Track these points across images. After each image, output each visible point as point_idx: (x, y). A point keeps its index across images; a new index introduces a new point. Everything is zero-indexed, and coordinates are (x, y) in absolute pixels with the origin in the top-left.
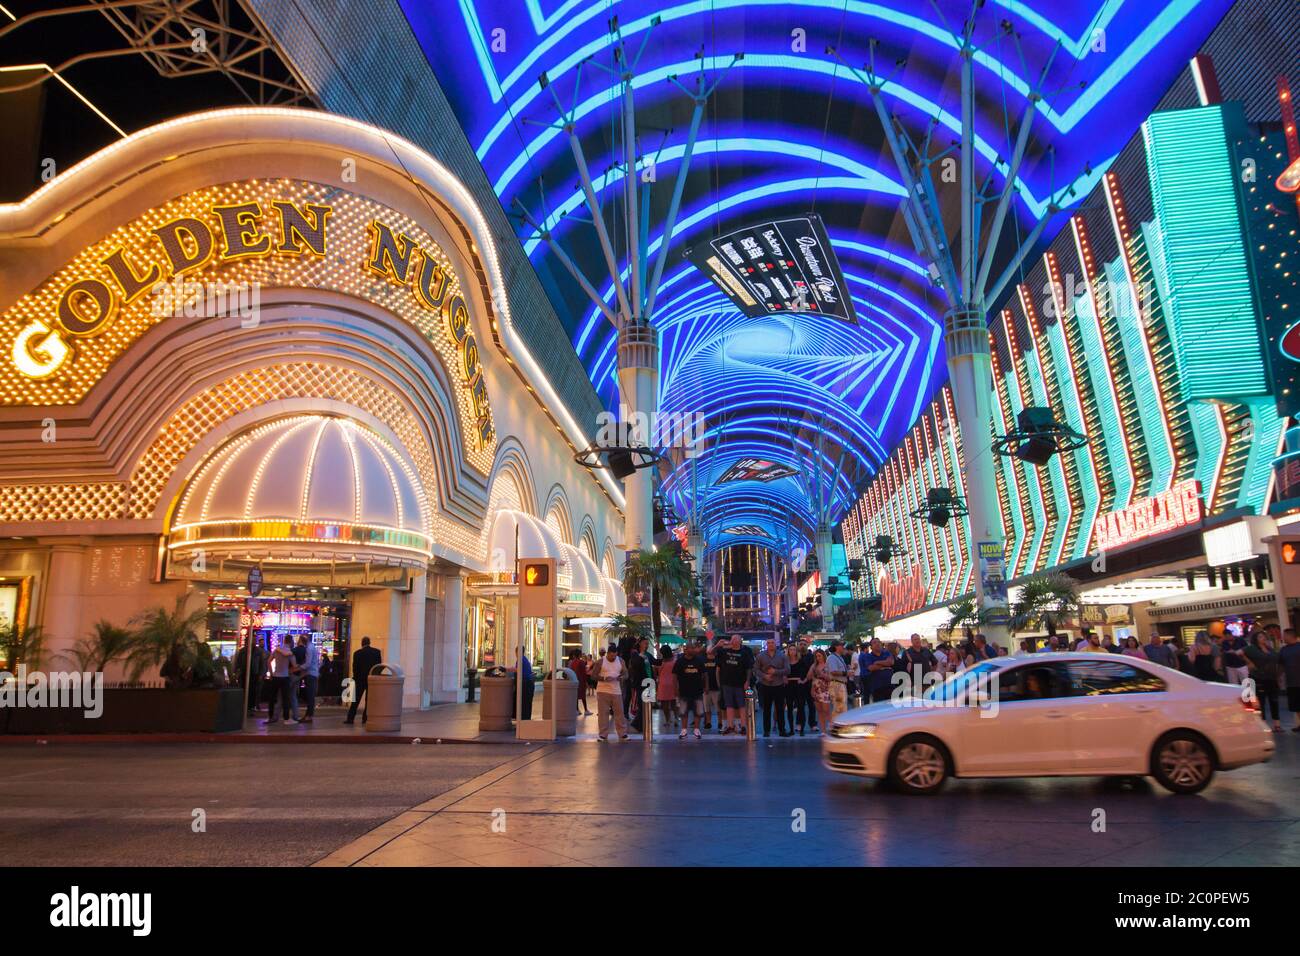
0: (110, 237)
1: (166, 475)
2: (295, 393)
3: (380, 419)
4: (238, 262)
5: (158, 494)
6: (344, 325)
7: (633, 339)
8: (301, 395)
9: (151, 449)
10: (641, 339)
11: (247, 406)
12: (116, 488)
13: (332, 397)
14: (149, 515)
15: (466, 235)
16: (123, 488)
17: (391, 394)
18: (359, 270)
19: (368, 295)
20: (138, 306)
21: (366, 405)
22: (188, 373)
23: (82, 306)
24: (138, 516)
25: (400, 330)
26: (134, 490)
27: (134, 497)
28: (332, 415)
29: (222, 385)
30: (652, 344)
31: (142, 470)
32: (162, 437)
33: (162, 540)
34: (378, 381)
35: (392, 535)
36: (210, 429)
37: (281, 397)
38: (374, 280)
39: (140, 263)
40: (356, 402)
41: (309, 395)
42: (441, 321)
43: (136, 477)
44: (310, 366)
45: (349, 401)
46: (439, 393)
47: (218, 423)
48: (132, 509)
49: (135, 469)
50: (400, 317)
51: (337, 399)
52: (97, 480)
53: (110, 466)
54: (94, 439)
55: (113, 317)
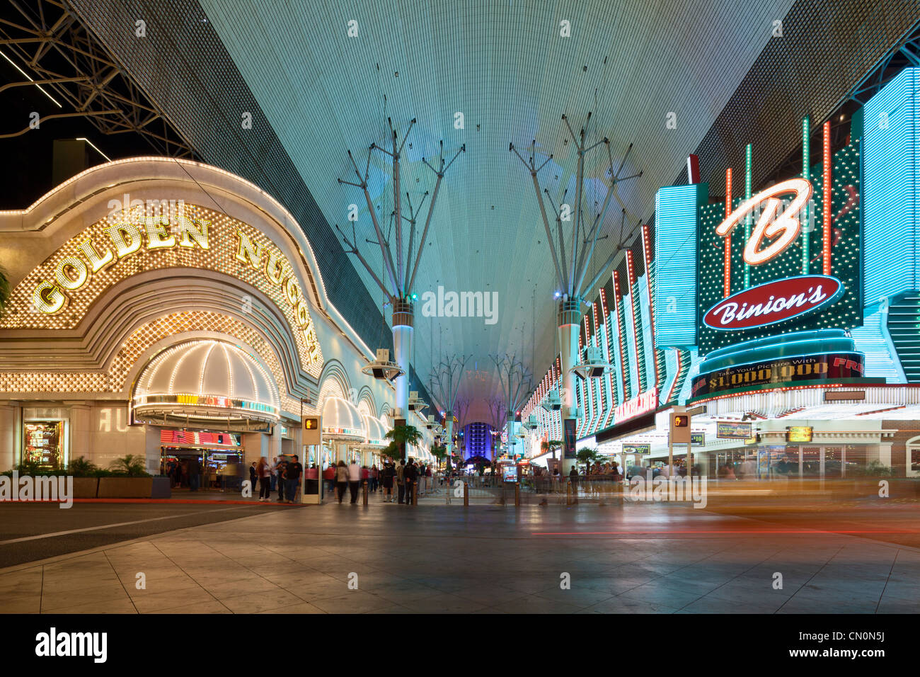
0: (82, 233)
1: (128, 369)
2: (198, 327)
4: (158, 251)
5: (124, 380)
6: (223, 291)
7: (400, 310)
8: (201, 329)
9: (119, 356)
10: (405, 310)
11: (171, 334)
12: (102, 376)
13: (219, 330)
14: (121, 390)
15: (296, 245)
16: (106, 376)
17: (254, 331)
18: (230, 260)
19: (236, 274)
20: (102, 274)
22: (135, 314)
23: (71, 273)
24: (115, 391)
25: (257, 295)
26: (111, 377)
27: (112, 380)
28: (219, 340)
29: (155, 322)
30: (409, 313)
31: (114, 366)
32: (124, 349)
33: (130, 404)
34: (246, 324)
35: (251, 404)
36: (150, 345)
37: (190, 330)
38: (240, 266)
39: (101, 249)
41: (206, 329)
42: (282, 292)
43: (112, 370)
44: (206, 313)
46: (282, 331)
47: (154, 343)
48: (111, 387)
49: (111, 366)
50: (256, 288)
51: (223, 332)
52: (91, 371)
53: (96, 363)
54: (86, 348)
55: (88, 281)
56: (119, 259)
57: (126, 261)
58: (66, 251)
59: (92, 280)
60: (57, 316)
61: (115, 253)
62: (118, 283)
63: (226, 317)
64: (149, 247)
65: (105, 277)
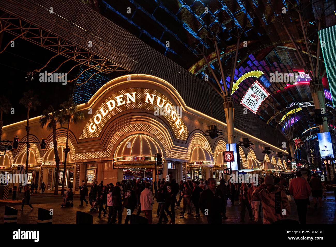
0: (101, 105)
1: (112, 149)
2: (133, 130)
3: (151, 133)
4: (120, 107)
5: (111, 153)
9: (109, 144)
10: (228, 101)
12: (105, 152)
13: (140, 130)
14: (110, 156)
18: (143, 104)
19: (145, 108)
20: (105, 117)
21: (148, 131)
22: (114, 129)
23: (98, 119)
24: (108, 157)
26: (108, 152)
28: (139, 134)
29: (120, 131)
32: (111, 142)
33: (113, 161)
36: (118, 139)
37: (131, 131)
39: (105, 110)
40: (145, 130)
41: (135, 130)
45: (144, 130)
47: (120, 138)
48: (108, 156)
49: (108, 148)
51: (141, 130)
52: (102, 150)
53: (103, 148)
54: (101, 143)
55: (102, 120)
56: (110, 112)
57: (111, 112)
58: (97, 112)
59: (103, 120)
60: (95, 133)
61: (109, 110)
62: (110, 120)
63: (143, 124)
64: (118, 106)
65: (106, 118)
